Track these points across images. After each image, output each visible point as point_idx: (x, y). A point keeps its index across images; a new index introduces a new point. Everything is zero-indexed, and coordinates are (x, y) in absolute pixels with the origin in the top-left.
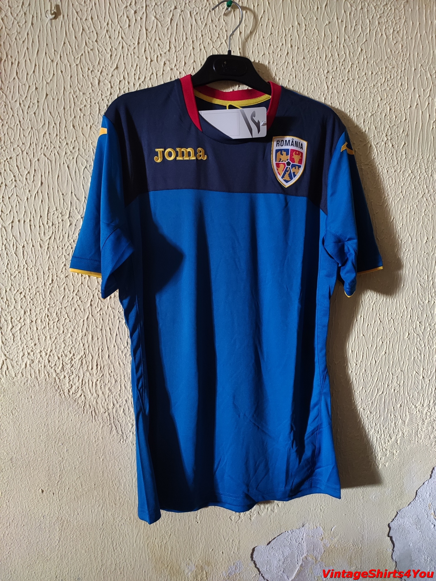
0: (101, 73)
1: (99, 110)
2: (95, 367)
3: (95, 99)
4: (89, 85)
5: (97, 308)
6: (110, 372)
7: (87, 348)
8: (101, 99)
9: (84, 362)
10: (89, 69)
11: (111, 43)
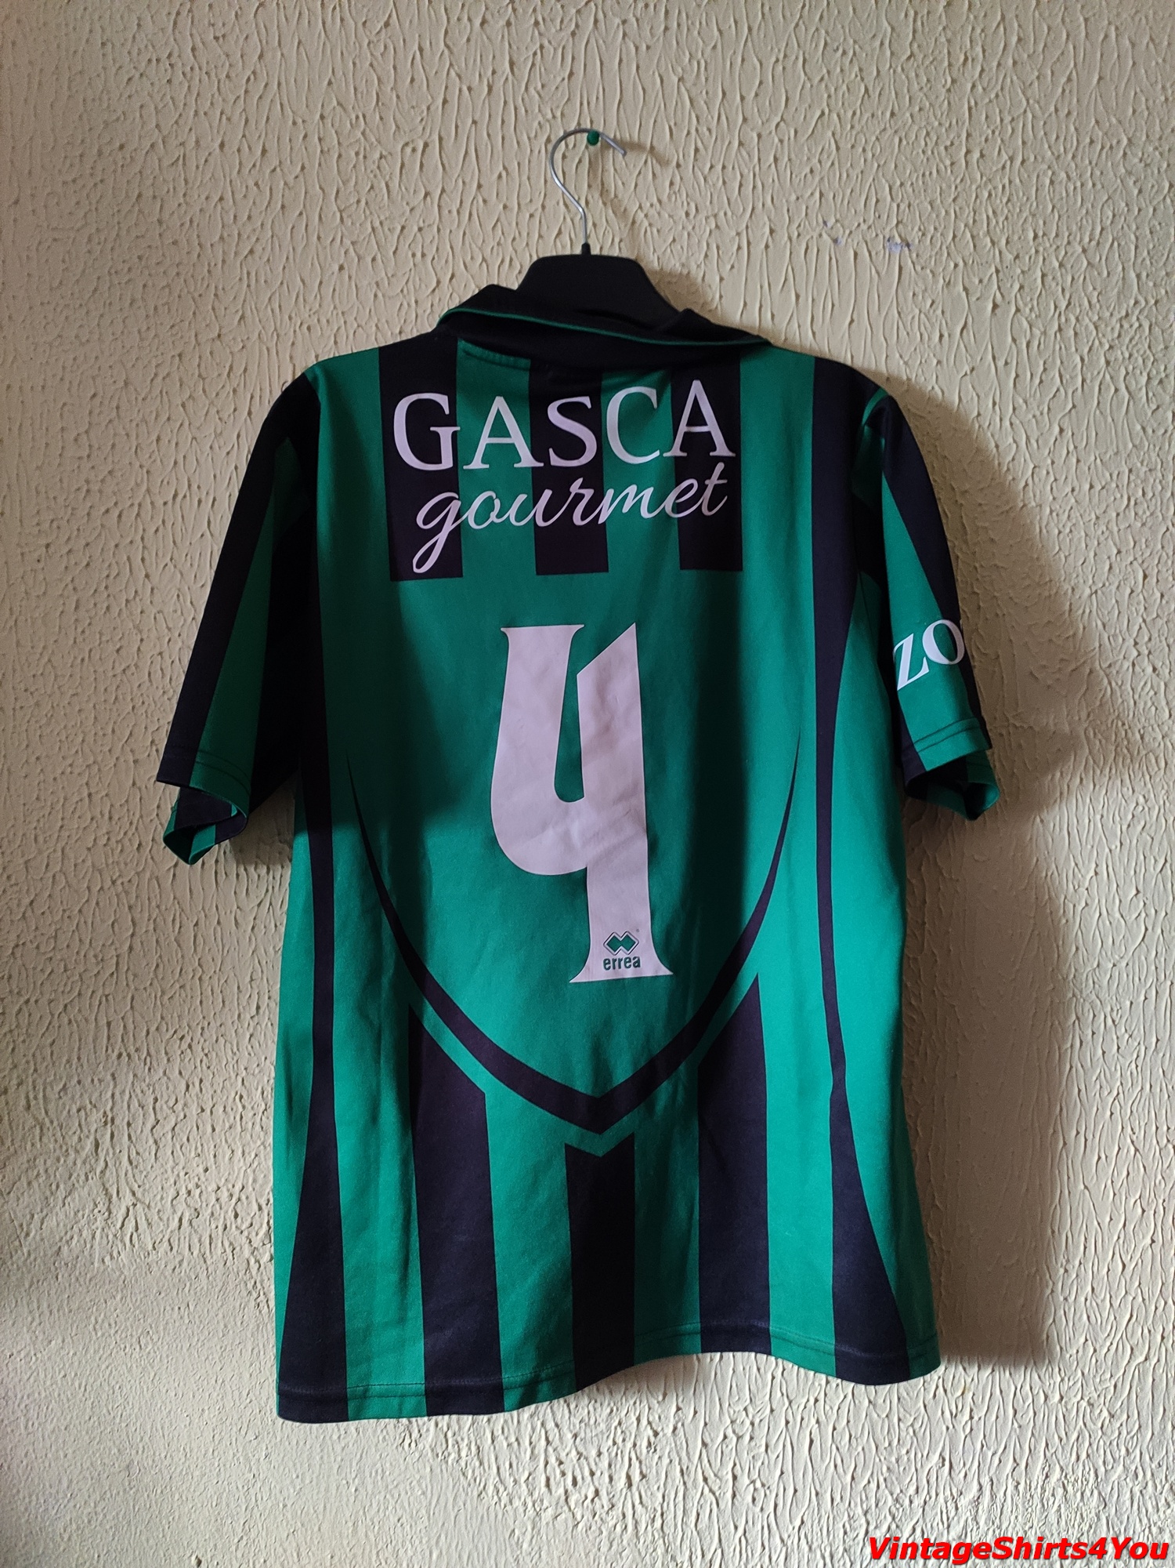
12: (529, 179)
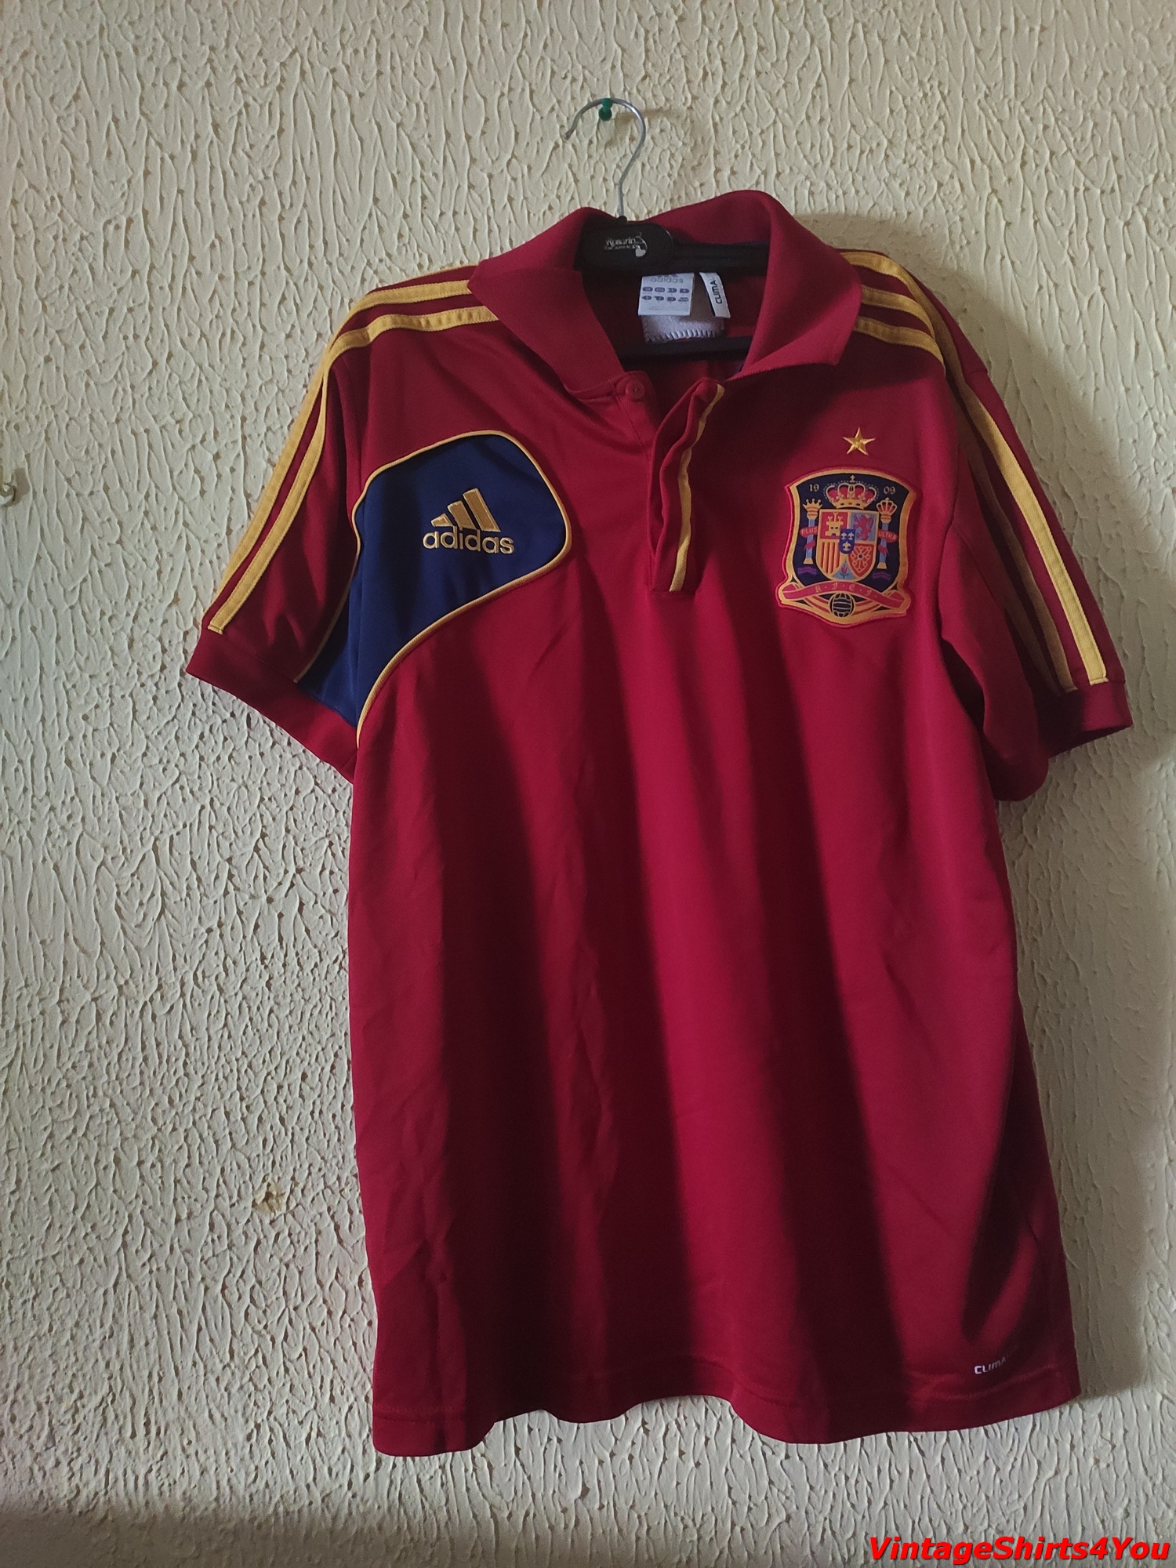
0: (135, 619)
1: (135, 711)
2: (141, 1431)
3: (123, 683)
4: (106, 652)
5: (142, 1252)
6: (185, 1442)
7: (117, 1374)
8: (139, 685)
9: (111, 1416)
10: (103, 613)
11: (157, 542)
12: (244, 245)
